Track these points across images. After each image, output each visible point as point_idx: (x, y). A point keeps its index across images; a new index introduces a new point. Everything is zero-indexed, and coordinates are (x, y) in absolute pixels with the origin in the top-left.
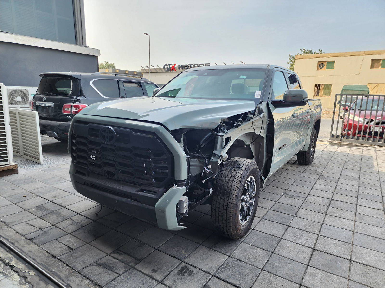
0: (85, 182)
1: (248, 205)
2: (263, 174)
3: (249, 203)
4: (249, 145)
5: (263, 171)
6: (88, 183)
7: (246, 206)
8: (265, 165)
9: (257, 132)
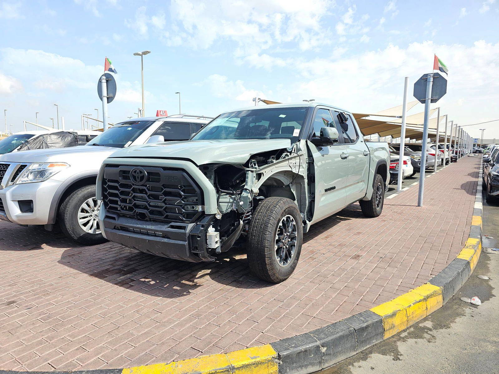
0: (115, 226)
1: (288, 246)
2: (308, 217)
3: (289, 244)
4: (289, 185)
5: (307, 215)
6: (118, 227)
7: (284, 247)
8: (308, 207)
9: (295, 171)
